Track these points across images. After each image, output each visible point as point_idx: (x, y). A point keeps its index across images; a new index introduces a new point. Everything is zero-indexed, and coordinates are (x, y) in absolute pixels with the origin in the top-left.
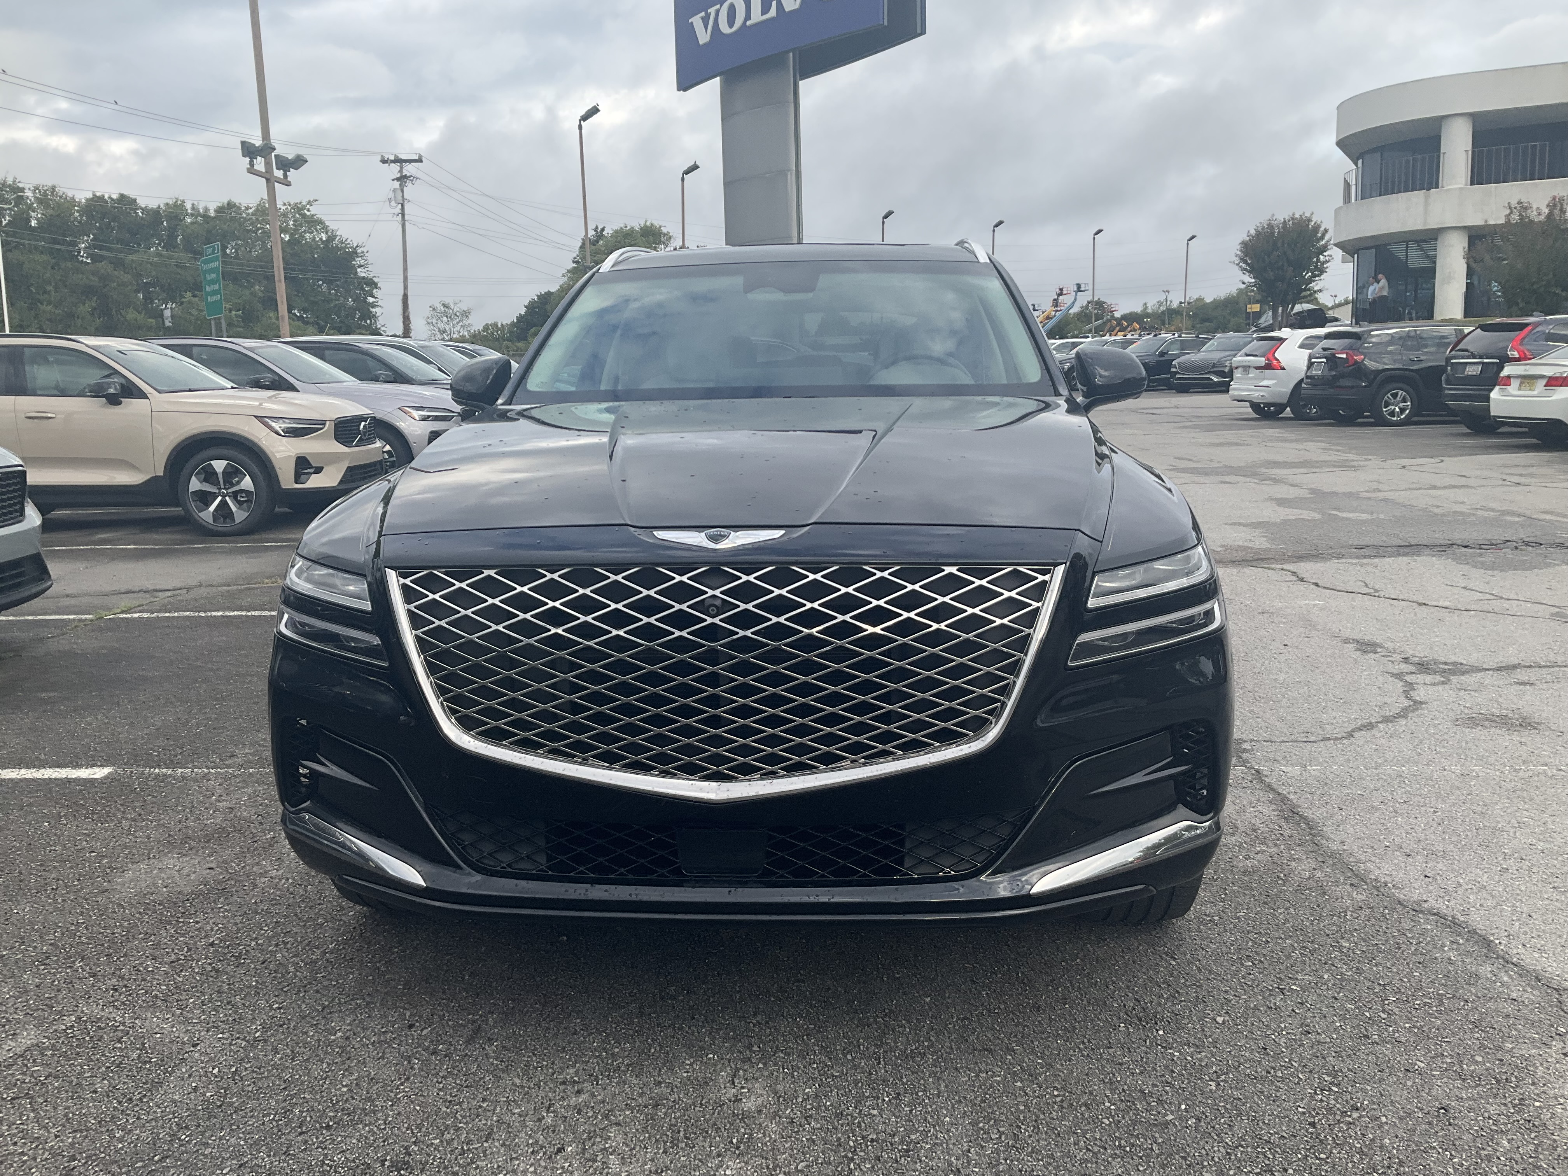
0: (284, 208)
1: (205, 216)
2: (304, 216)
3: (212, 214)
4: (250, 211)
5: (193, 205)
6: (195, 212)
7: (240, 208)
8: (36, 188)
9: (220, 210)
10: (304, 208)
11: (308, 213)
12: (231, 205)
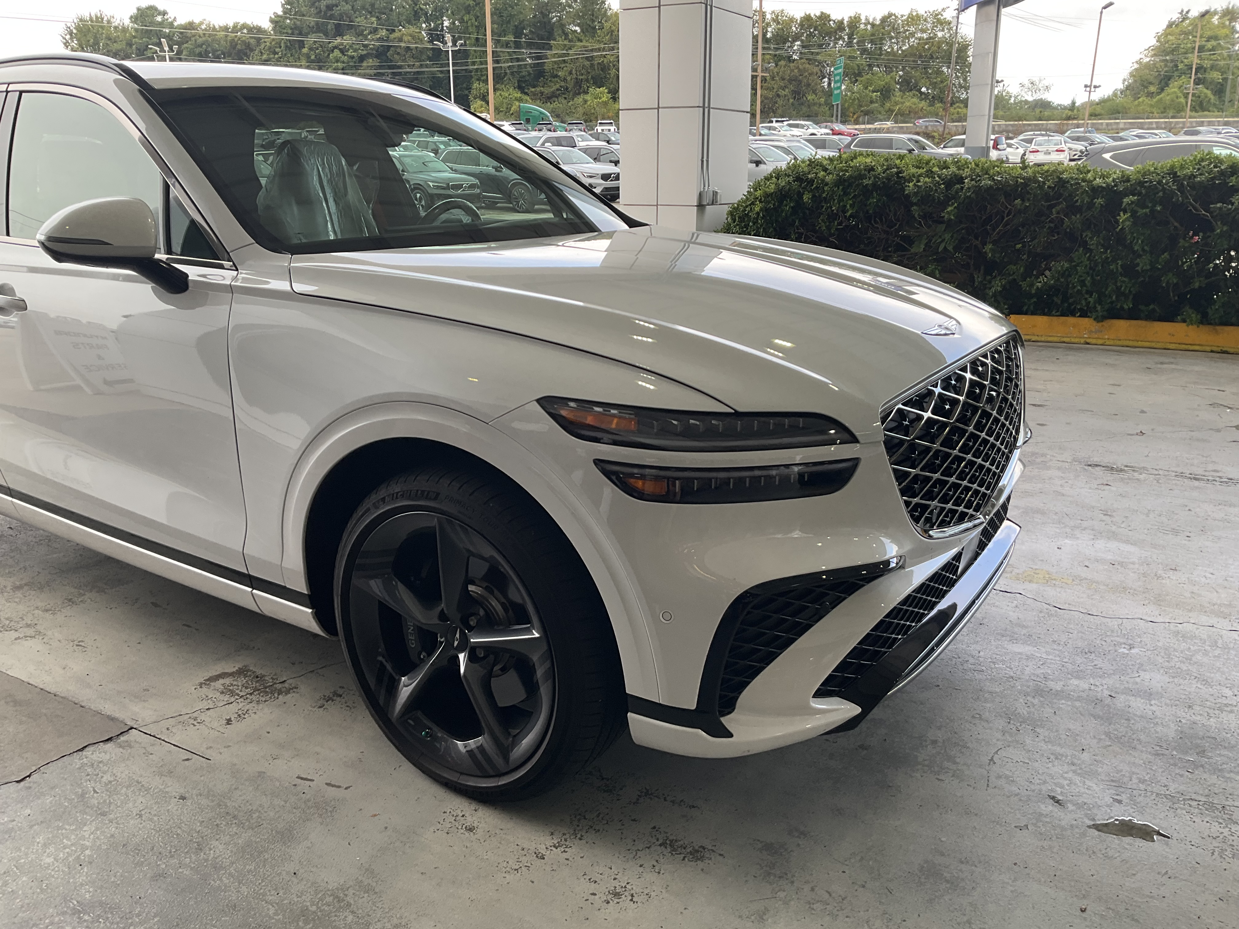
0: (926, 15)
1: (873, 25)
2: (938, 20)
3: (878, 22)
4: (904, 18)
5: (866, 16)
6: (867, 23)
7: (896, 17)
8: (773, 12)
9: (884, 20)
10: (940, 13)
11: (942, 18)
12: (890, 15)
